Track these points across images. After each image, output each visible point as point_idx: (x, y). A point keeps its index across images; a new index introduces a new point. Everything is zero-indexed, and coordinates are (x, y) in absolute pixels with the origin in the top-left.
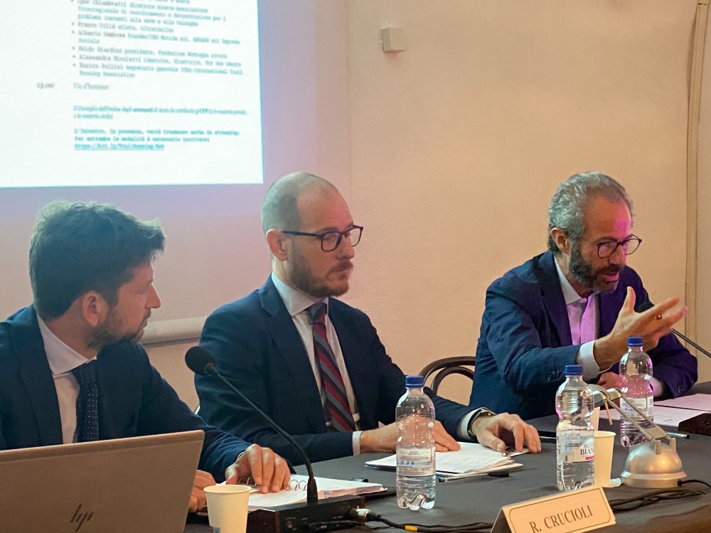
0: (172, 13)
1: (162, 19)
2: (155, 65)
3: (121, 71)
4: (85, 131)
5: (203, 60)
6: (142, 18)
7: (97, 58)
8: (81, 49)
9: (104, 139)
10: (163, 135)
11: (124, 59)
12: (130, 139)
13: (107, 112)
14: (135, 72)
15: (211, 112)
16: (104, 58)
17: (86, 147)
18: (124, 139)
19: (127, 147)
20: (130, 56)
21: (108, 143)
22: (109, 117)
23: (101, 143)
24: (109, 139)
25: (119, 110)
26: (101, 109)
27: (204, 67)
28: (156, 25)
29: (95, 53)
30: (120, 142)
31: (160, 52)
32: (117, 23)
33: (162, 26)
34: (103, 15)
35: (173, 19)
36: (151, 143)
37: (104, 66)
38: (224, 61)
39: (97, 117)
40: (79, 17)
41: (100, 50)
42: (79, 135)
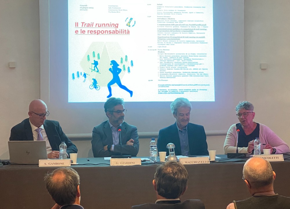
0: (187, 63)
1: (184, 65)
2: (182, 75)
3: (171, 77)
4: (161, 90)
5: (196, 74)
6: (178, 65)
7: (165, 74)
8: (160, 72)
9: (166, 91)
10: (183, 91)
11: (172, 74)
12: (174, 91)
13: (167, 86)
14: (176, 77)
15: (198, 85)
16: (167, 74)
17: (161, 93)
18: (172, 91)
19: (173, 93)
20: (174, 73)
21: (168, 92)
22: (168, 87)
23: (166, 92)
24: (168, 91)
25: (171, 85)
26: (166, 85)
27: (196, 75)
28: (182, 66)
29: (165, 73)
30: (171, 92)
31: (183, 72)
32: (171, 67)
33: (183, 66)
34: (167, 65)
35: (187, 65)
36: (180, 92)
37: (166, 76)
38: (203, 73)
39: (164, 87)
40: (160, 66)
41: (165, 72)
42: (160, 91)
